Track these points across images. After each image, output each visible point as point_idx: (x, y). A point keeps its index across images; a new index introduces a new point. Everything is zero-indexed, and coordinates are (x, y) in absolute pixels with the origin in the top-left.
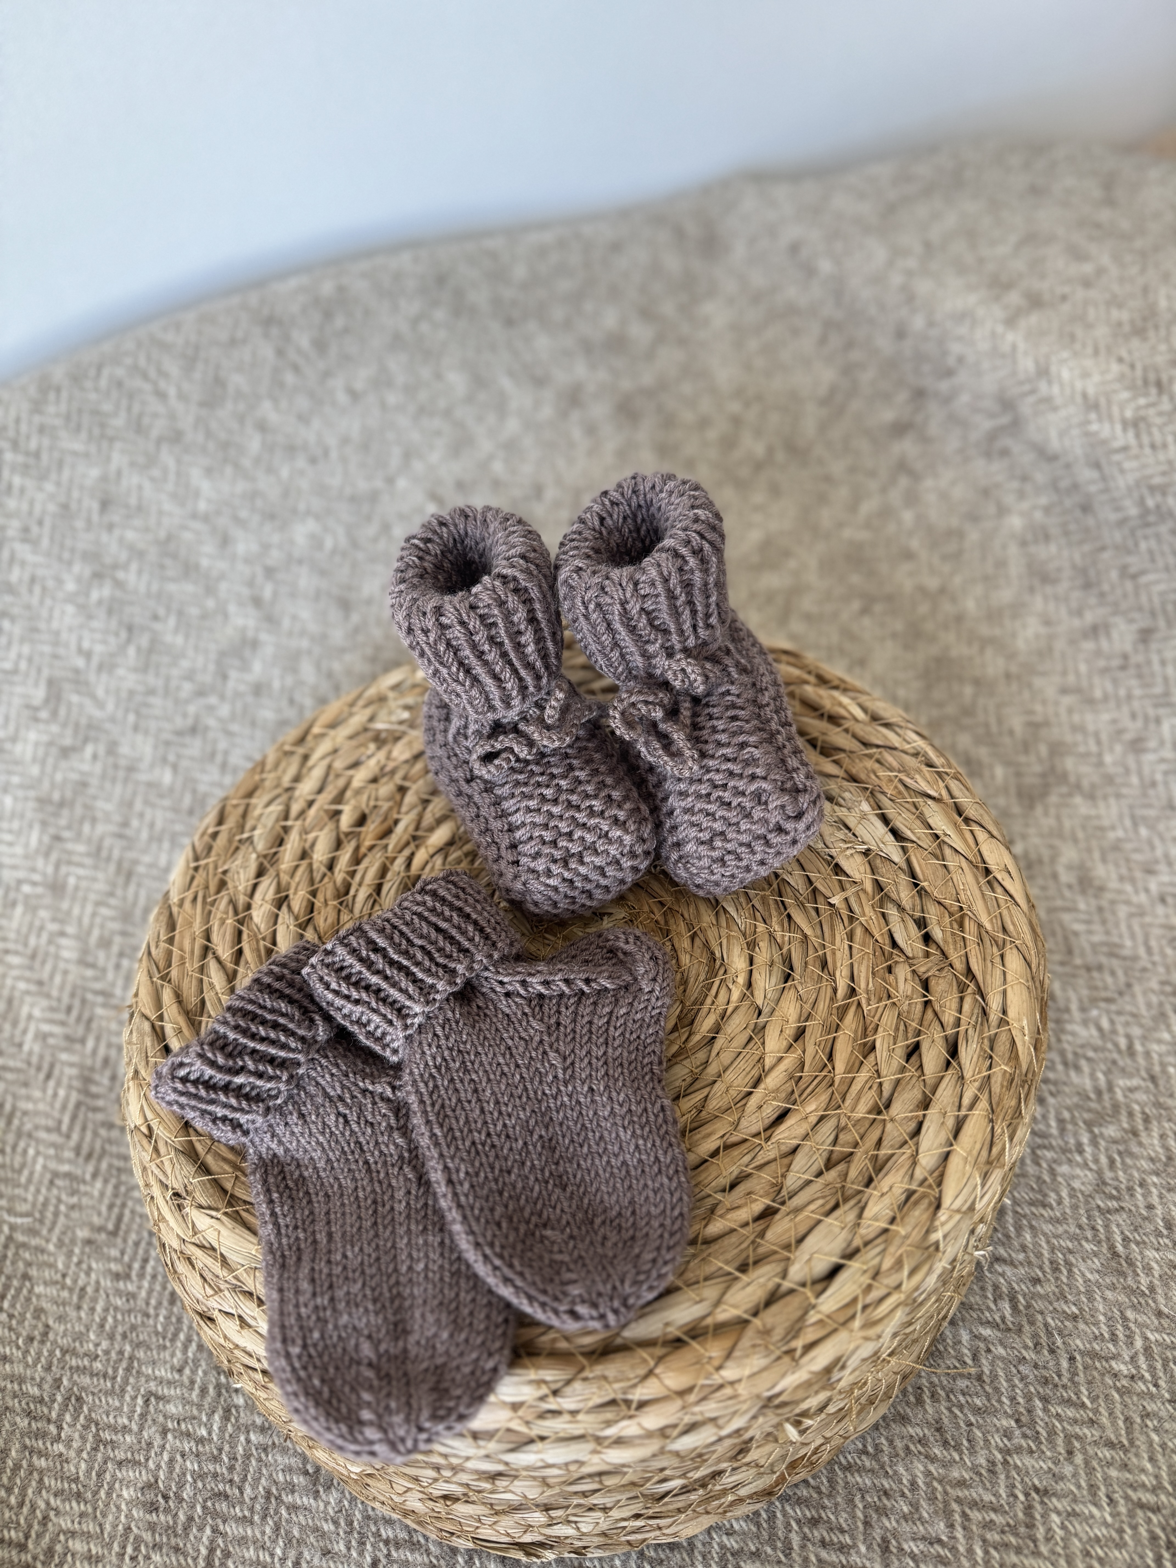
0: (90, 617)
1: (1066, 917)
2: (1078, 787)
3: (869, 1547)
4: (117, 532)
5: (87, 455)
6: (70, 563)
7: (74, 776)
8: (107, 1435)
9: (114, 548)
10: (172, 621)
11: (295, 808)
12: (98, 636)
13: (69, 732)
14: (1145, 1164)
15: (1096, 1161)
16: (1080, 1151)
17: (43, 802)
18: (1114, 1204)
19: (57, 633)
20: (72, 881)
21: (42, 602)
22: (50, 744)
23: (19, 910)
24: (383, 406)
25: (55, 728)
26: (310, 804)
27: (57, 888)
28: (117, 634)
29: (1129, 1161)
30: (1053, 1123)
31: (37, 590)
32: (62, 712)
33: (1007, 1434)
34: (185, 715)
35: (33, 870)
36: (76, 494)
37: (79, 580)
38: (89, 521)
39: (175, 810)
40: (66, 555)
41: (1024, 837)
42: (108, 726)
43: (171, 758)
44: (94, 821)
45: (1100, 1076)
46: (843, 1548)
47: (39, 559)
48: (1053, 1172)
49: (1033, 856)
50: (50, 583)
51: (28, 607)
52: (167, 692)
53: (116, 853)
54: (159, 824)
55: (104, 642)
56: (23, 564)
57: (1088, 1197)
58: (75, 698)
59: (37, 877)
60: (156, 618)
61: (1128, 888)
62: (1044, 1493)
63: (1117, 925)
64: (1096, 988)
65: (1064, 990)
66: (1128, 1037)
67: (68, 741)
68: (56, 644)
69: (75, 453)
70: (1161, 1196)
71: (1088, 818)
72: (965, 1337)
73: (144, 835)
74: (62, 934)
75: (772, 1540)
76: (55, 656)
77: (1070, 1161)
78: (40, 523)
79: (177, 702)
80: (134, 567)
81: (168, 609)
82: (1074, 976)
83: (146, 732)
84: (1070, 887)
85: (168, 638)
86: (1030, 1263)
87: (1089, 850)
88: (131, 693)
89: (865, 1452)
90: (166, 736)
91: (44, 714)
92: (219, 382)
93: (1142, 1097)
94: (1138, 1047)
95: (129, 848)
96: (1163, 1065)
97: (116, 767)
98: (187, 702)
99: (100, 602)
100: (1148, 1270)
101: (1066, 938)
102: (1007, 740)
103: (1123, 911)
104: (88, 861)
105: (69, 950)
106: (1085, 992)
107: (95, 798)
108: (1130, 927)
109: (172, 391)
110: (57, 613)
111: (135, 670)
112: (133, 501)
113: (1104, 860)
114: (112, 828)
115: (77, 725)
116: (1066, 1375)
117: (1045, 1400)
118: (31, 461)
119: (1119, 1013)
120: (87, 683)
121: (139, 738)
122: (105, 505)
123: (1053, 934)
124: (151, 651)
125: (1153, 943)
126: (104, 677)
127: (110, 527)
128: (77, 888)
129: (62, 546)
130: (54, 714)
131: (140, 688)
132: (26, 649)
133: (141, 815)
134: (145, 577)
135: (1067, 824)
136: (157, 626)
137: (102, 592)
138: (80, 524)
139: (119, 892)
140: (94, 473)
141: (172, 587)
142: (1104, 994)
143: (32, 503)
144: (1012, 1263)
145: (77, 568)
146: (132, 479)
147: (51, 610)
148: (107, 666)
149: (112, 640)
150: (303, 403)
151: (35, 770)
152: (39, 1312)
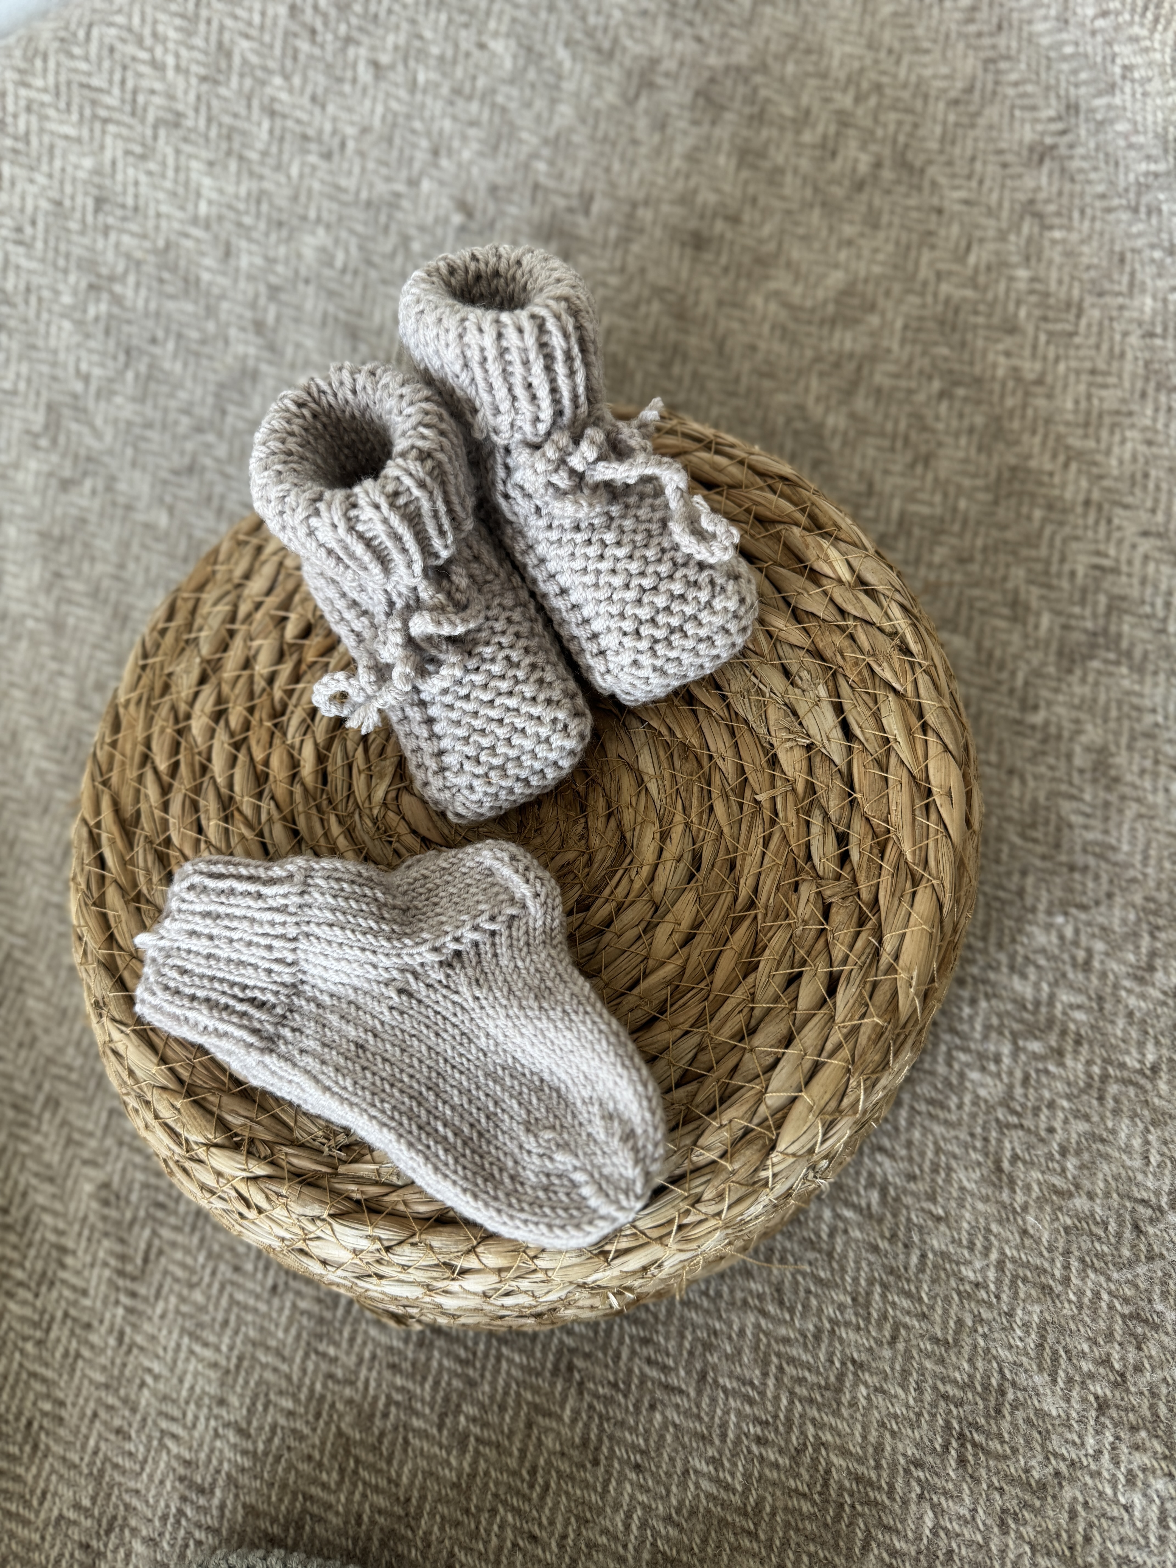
0: (88, 336)
1: (1066, 806)
2: (1129, 654)
3: (688, 1373)
4: (113, 237)
5: (79, 140)
6: (66, 271)
7: (74, 511)
8: (77, 1136)
9: (110, 256)
10: (171, 346)
11: (244, 609)
12: (95, 358)
13: (68, 463)
14: (1060, 1086)
15: (1011, 1073)
16: (997, 1060)
17: (44, 536)
18: (1014, 1120)
19: (55, 352)
20: (71, 621)
21: (38, 316)
22: (50, 475)
23: (24, 645)
24: (413, 86)
25: (54, 458)
26: (258, 606)
27: (58, 626)
28: (115, 358)
29: (1044, 1080)
30: (978, 1027)
31: (33, 300)
32: (62, 440)
33: (841, 1307)
34: (182, 453)
35: (35, 605)
36: (68, 189)
37: (75, 293)
38: (83, 222)
39: (171, 556)
40: (61, 262)
41: (1049, 704)
42: (106, 459)
43: (168, 499)
44: (93, 559)
45: (1045, 986)
46: (665, 1369)
47: (34, 265)
48: (962, 1075)
49: (1053, 730)
50: (46, 294)
51: (25, 321)
52: (164, 427)
53: (113, 596)
54: (154, 571)
55: (102, 365)
56: (18, 267)
57: (990, 1109)
58: (74, 427)
59: (39, 613)
60: (154, 341)
61: (1147, 784)
62: (859, 1365)
63: (1119, 825)
64: (1071, 890)
65: (1036, 887)
66: (1089, 951)
67: (67, 473)
68: (54, 364)
69: (66, 137)
70: (1066, 1121)
71: (1128, 693)
72: (827, 1214)
73: (140, 580)
74: (61, 674)
75: (604, 1349)
76: (54, 378)
77: (983, 1069)
78: (33, 223)
79: (174, 437)
80: (131, 279)
81: (167, 331)
82: (1053, 873)
83: (144, 469)
84: (1081, 771)
85: (167, 365)
86: (911, 1159)
87: (1117, 734)
88: (129, 424)
89: (705, 1293)
90: (164, 474)
91: (44, 442)
92: (224, 51)
93: (1080, 1016)
94: (1096, 964)
95: (124, 592)
96: (1116, 986)
97: (114, 504)
98: (186, 437)
99: (97, 319)
100: (1028, 1188)
101: (1059, 829)
102: (1065, 584)
103: (1131, 810)
104: (86, 601)
105: (66, 691)
106: (1058, 893)
107: (94, 535)
108: (1133, 830)
109: (170, 61)
110: (53, 330)
111: (134, 399)
112: (130, 201)
113: (1130, 748)
114: (110, 569)
115: (76, 457)
116: (913, 1269)
117: (885, 1286)
118: (20, 146)
119: (1089, 924)
120: (85, 411)
121: (137, 474)
122: (100, 202)
123: (1047, 822)
124: (149, 378)
125: (1153, 852)
126: (103, 405)
127: (106, 230)
128: (76, 628)
129: (56, 250)
130: (54, 442)
131: (138, 420)
132: (24, 369)
133: (137, 559)
134: (143, 292)
135: (1102, 698)
136: (157, 350)
137: (100, 307)
138: (74, 226)
139: (115, 636)
140: (88, 163)
141: (170, 305)
142: (1078, 899)
143: (23, 198)
144: (892, 1156)
145: (72, 278)
146: (128, 173)
147: (48, 324)
148: (105, 393)
149: (110, 363)
150: (320, 80)
151: (36, 502)
152: (29, 1023)
